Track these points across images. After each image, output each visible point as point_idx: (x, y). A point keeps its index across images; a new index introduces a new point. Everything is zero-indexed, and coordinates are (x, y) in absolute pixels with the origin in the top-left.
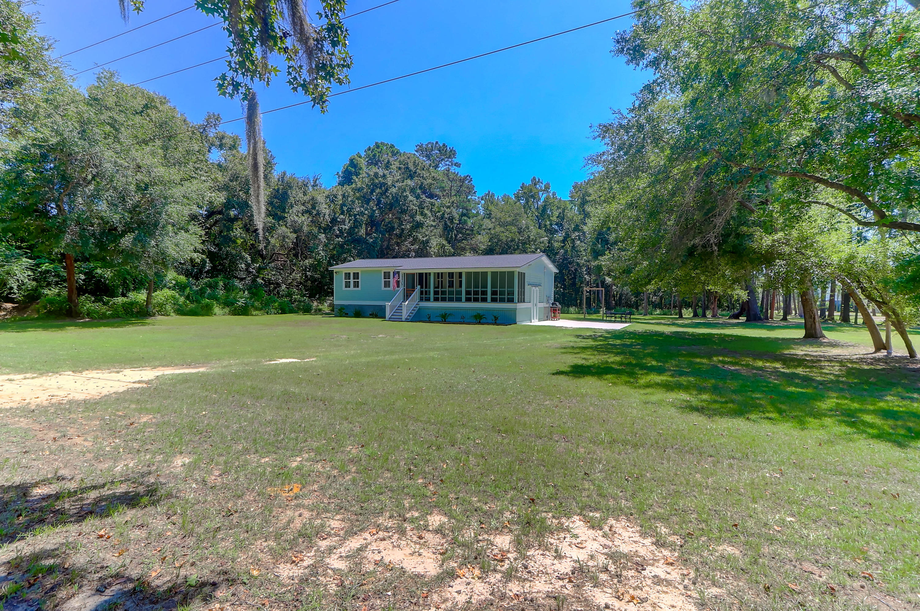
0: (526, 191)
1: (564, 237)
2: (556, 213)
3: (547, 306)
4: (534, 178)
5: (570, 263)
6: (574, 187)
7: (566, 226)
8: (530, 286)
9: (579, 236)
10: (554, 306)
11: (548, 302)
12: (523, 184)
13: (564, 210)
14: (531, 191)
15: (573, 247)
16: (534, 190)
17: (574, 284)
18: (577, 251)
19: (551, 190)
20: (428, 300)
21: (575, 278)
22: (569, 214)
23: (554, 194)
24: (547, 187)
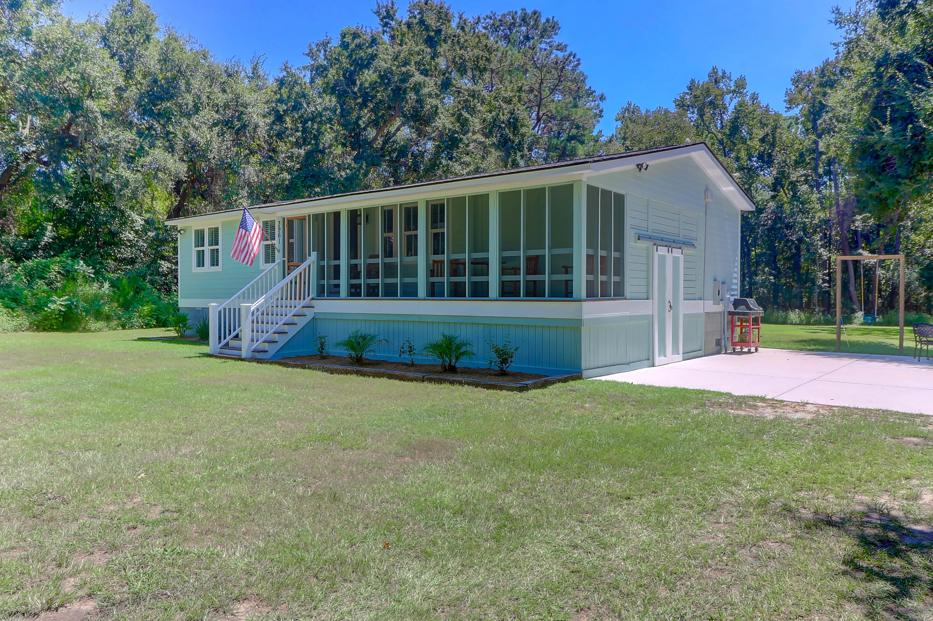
0: (698, 93)
1: (776, 179)
2: (759, 133)
3: (719, 308)
4: (715, 70)
5: (789, 227)
6: (796, 81)
7: (779, 158)
8: (643, 244)
9: (806, 176)
10: (742, 309)
11: (719, 297)
12: (693, 81)
13: (775, 128)
14: (708, 94)
15: (795, 197)
16: (714, 92)
17: (797, 267)
18: (802, 203)
19: (749, 90)
20: (334, 292)
21: (797, 255)
22: (785, 136)
23: (754, 97)
24: (741, 85)
